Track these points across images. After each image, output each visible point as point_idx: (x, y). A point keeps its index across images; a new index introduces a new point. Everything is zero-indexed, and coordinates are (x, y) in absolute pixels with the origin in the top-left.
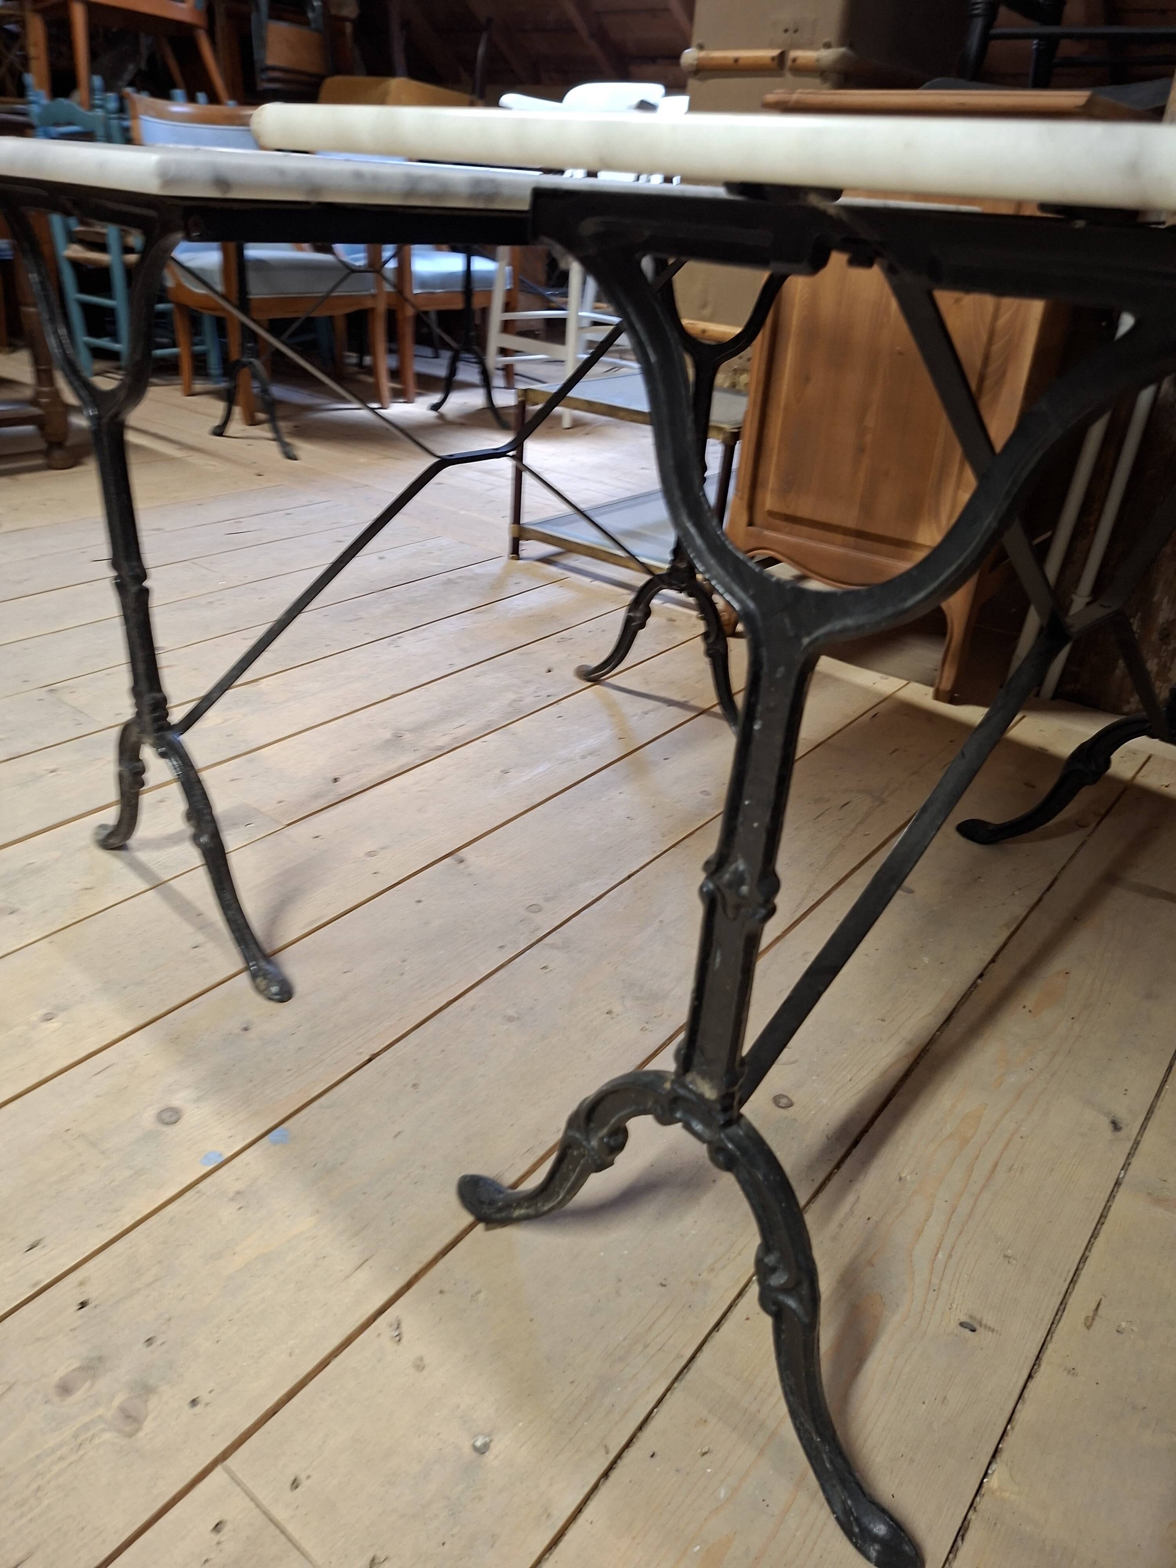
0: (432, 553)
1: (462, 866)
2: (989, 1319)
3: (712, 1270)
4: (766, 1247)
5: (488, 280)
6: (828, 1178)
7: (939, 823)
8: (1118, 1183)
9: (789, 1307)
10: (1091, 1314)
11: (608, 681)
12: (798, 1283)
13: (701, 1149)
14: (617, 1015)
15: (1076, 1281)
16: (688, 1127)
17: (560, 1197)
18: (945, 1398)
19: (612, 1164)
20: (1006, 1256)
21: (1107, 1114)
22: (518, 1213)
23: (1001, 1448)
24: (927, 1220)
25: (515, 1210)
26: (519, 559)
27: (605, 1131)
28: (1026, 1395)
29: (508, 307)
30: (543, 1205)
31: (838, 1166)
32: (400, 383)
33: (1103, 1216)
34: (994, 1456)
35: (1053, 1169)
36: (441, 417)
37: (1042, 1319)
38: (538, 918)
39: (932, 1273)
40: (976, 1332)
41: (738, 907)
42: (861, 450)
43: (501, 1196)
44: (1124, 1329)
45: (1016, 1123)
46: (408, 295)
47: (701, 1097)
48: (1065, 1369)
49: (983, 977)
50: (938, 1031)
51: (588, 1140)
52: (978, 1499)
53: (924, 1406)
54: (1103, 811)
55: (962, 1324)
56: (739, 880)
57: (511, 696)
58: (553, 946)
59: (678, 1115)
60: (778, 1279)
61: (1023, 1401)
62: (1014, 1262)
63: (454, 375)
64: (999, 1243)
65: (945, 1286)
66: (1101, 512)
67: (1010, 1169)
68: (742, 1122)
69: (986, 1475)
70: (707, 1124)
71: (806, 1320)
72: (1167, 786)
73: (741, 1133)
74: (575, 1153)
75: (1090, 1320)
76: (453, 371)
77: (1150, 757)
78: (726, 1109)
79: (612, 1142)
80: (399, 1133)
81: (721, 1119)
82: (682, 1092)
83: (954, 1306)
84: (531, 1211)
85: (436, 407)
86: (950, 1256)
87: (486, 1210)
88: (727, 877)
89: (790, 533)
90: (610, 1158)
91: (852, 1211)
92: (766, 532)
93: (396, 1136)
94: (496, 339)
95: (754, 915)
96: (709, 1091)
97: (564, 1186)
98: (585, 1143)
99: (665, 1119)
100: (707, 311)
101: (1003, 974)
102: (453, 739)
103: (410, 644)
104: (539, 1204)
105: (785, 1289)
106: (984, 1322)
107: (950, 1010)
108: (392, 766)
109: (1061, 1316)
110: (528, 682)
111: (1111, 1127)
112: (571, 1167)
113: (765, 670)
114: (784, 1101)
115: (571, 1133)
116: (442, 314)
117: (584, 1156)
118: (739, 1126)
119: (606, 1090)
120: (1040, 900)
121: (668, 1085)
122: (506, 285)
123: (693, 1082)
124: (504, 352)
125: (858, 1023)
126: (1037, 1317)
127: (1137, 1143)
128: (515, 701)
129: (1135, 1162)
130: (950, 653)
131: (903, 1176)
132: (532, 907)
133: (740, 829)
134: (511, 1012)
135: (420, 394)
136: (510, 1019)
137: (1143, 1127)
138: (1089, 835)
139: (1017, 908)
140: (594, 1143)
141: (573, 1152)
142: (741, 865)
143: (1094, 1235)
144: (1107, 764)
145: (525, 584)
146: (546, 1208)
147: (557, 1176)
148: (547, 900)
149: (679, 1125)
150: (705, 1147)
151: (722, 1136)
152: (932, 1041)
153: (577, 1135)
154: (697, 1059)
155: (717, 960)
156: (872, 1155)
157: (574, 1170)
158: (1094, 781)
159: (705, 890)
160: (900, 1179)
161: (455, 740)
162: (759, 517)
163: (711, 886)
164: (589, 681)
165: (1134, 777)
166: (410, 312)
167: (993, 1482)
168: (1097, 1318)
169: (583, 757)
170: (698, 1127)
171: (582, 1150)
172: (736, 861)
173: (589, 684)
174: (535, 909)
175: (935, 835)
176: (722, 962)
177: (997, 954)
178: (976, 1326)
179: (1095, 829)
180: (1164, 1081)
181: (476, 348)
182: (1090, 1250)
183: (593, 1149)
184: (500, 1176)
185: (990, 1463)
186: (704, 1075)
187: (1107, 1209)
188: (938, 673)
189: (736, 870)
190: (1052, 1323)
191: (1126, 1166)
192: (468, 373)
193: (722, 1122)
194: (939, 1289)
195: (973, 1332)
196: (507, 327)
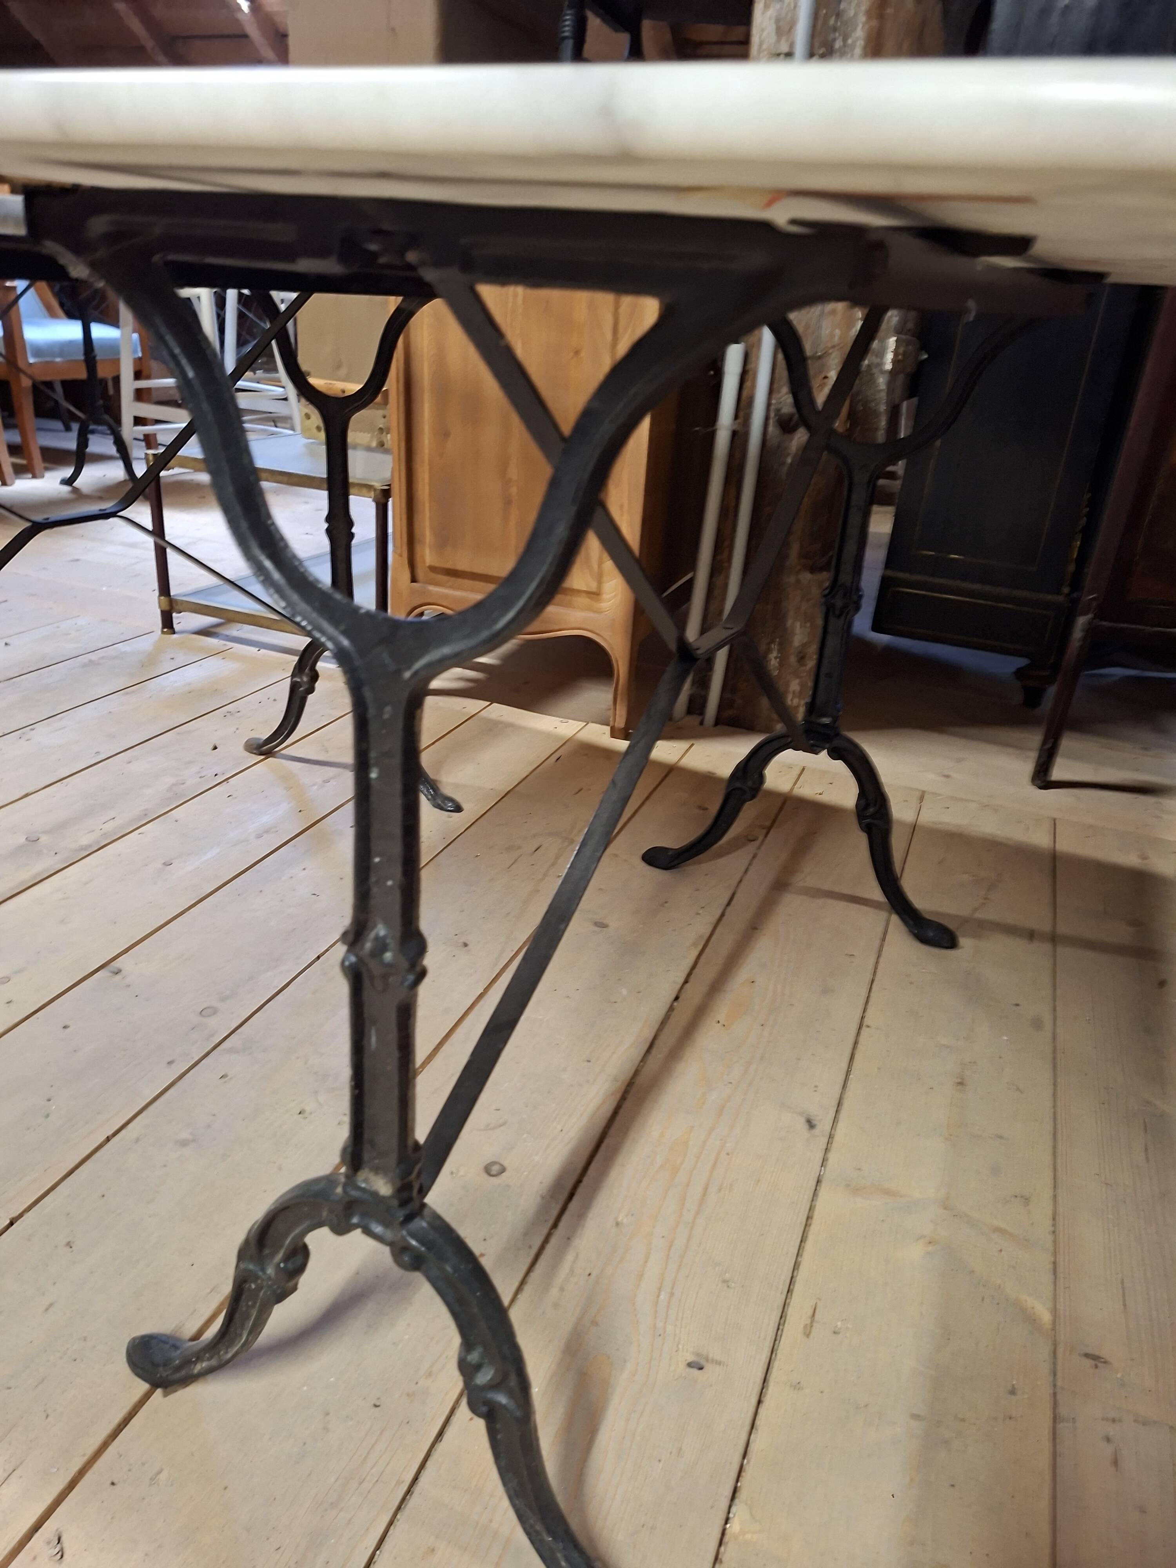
0: (70, 634)
1: (118, 977)
2: (715, 1352)
3: (430, 1375)
4: (467, 1345)
5: (113, 348)
6: (546, 1241)
7: (599, 854)
8: (819, 1182)
9: (500, 1404)
10: (808, 1322)
11: (283, 752)
12: (505, 1377)
13: (384, 1253)
14: (311, 1113)
15: (793, 1290)
16: (368, 1232)
17: (243, 1340)
18: (680, 1449)
19: (294, 1289)
20: (724, 1281)
21: (801, 1114)
22: (198, 1368)
23: (740, 1487)
24: (646, 1262)
25: (196, 1364)
26: (174, 633)
27: (280, 1256)
28: (758, 1422)
29: (138, 375)
30: (226, 1353)
31: (555, 1225)
32: (23, 458)
33: (809, 1218)
34: (733, 1498)
35: (759, 1181)
36: (76, 490)
37: (765, 1339)
38: (213, 1022)
39: (655, 1318)
40: (703, 1370)
41: (385, 977)
42: (508, 502)
43: (179, 1352)
44: (840, 1329)
45: (721, 1140)
46: (21, 364)
47: (375, 1194)
48: (791, 1386)
49: (679, 999)
50: (641, 1061)
51: (263, 1270)
52: (722, 1549)
53: (661, 1465)
54: (768, 823)
55: (690, 1365)
56: (381, 946)
57: (169, 780)
58: (231, 1050)
59: (355, 1220)
60: (484, 1377)
61: (757, 1429)
62: (733, 1284)
63: (87, 446)
64: (717, 1269)
65: (670, 1328)
66: (731, 547)
67: (720, 1190)
68: (426, 1212)
69: (727, 1520)
70: (386, 1224)
71: (518, 1414)
72: (820, 794)
73: (424, 1224)
74: (253, 1286)
75: (809, 1327)
76: (83, 443)
77: (803, 769)
78: (403, 1203)
79: (290, 1266)
80: (51, 1305)
81: (401, 1214)
82: (354, 1193)
83: (680, 1347)
84: (214, 1362)
85: (69, 482)
86: (672, 1294)
87: (163, 1372)
88: (368, 945)
89: (452, 587)
90: (291, 1284)
91: (572, 1271)
92: (431, 588)
93: (47, 1310)
94: (129, 408)
95: (402, 983)
96: (383, 1187)
97: (246, 1326)
98: (260, 1273)
99: (340, 1229)
100: (343, 372)
101: (695, 994)
102: (102, 835)
103: (43, 735)
104: (222, 1353)
105: (494, 1386)
106: (711, 1356)
107: (650, 1039)
108: (26, 875)
109: (782, 1330)
110: (190, 762)
111: (806, 1126)
112: (250, 1303)
113: (371, 712)
114: (495, 1169)
115: (242, 1266)
116: (67, 385)
117: (262, 1288)
118: (423, 1218)
119: (275, 1208)
120: (723, 915)
121: (339, 1190)
122: (135, 351)
123: (366, 1181)
124: (139, 421)
125: (565, 1069)
126: (759, 1337)
127: (831, 1137)
128: (174, 785)
129: (831, 1156)
130: (619, 692)
131: (619, 1220)
132: (205, 1011)
133: (375, 890)
134: (185, 1135)
135: (47, 469)
136: (184, 1143)
137: (835, 1120)
138: (759, 848)
139: (702, 926)
140: (270, 1271)
141: (250, 1286)
142: (381, 930)
143: (803, 1240)
144: (761, 778)
145: (181, 659)
146: (229, 1355)
147: (237, 1316)
148: (223, 999)
149: (358, 1232)
150: (386, 1250)
151: (404, 1233)
152: (637, 1073)
153: (251, 1267)
154: (366, 1156)
155: (373, 1040)
156: (587, 1206)
157: (253, 1306)
158: (753, 797)
159: (347, 963)
160: (617, 1224)
161: (104, 836)
162: (421, 573)
163: (353, 959)
164: (261, 754)
165: (792, 789)
166: (26, 383)
167: (734, 1527)
168: (815, 1324)
169: (259, 836)
170: (378, 1229)
171: (259, 1282)
172: (375, 926)
173: (262, 757)
174: (208, 1012)
175: (596, 868)
176: (379, 1040)
177: (689, 975)
178: (703, 1362)
179: (763, 841)
180: (848, 1072)
181: (107, 417)
182: (802, 1256)
183: (270, 1278)
184: (180, 1328)
185: (730, 1507)
186: (377, 1170)
187: (811, 1209)
188: (611, 713)
189: (377, 938)
190: (775, 1340)
191: (824, 1161)
192: (100, 444)
193: (402, 1219)
194: (665, 1332)
195: (701, 1371)
196: (140, 395)
